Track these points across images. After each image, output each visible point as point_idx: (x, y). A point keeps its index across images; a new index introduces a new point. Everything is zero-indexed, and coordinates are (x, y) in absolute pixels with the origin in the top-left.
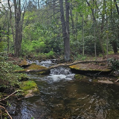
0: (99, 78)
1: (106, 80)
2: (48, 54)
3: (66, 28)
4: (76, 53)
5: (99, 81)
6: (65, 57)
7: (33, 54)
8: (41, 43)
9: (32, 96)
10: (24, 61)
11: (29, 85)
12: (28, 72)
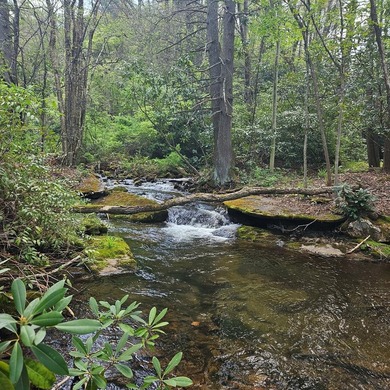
0: (307, 239)
1: (324, 244)
2: (163, 163)
3: (221, 83)
4: (250, 162)
5: (303, 247)
6: (216, 175)
7: (119, 159)
8: (142, 124)
9: (119, 272)
10: (92, 180)
11: (110, 247)
12: (105, 212)
